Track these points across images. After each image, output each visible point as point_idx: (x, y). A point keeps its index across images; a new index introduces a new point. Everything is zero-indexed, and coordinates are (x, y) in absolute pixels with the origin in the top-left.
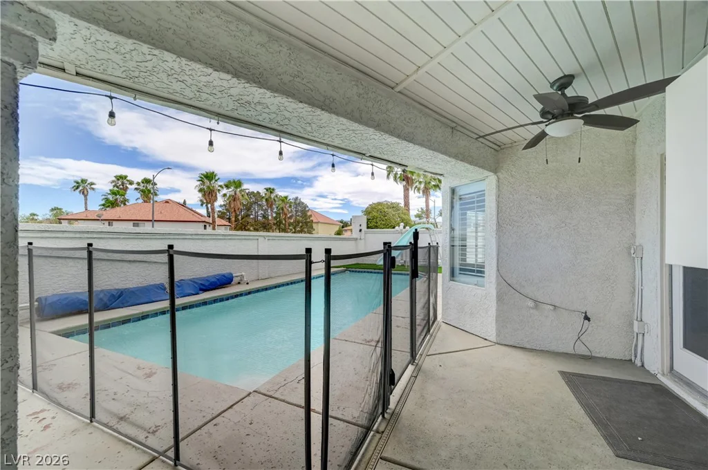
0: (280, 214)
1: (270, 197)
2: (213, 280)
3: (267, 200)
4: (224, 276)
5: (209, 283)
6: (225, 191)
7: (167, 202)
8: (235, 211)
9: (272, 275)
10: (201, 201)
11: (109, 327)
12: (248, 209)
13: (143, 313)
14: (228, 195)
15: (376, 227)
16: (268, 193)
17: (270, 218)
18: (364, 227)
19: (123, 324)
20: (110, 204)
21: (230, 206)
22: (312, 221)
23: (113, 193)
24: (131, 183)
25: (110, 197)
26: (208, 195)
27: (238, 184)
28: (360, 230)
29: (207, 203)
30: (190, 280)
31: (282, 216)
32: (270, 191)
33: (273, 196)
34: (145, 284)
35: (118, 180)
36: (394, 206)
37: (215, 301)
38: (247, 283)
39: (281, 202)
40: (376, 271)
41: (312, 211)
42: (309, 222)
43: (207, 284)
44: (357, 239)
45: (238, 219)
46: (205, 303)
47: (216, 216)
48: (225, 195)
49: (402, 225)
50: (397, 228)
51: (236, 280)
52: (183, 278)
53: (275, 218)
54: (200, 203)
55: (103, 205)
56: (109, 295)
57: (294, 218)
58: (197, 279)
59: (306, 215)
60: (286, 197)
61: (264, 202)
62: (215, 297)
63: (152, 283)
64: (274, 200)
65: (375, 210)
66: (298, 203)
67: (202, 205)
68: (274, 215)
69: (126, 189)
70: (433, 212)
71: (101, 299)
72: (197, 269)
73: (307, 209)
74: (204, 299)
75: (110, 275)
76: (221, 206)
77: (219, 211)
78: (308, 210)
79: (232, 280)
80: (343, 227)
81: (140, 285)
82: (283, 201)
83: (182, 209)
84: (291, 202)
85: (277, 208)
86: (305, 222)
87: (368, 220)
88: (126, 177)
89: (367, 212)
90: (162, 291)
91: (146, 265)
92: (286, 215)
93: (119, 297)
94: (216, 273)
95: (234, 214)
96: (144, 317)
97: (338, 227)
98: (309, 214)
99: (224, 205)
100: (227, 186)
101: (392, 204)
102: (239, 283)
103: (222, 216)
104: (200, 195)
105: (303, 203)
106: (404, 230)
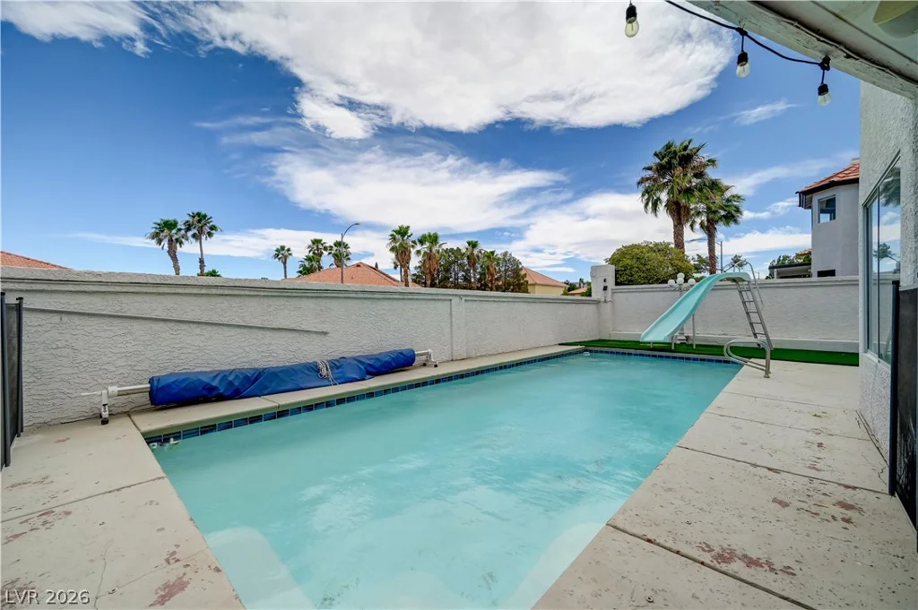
0: (484, 274)
1: (472, 254)
2: (387, 359)
3: (468, 257)
4: (401, 353)
5: (379, 364)
6: (418, 247)
7: (358, 266)
8: (430, 272)
9: (473, 354)
10: (394, 263)
11: (230, 427)
12: (447, 270)
13: (279, 407)
14: (422, 252)
15: (631, 282)
16: (470, 248)
17: (473, 280)
18: (611, 283)
19: (251, 422)
20: (306, 271)
21: (425, 267)
22: (527, 282)
23: (309, 259)
24: (325, 249)
25: (307, 263)
26: (402, 255)
27: (434, 239)
28: (605, 288)
29: (402, 266)
30: (354, 359)
31: (488, 278)
32: (473, 245)
33: (476, 252)
34: (295, 361)
35: (314, 243)
36: (660, 249)
37: (386, 391)
38: (436, 366)
39: (486, 259)
40: (638, 352)
41: (525, 269)
42: (522, 284)
43: (378, 364)
44: (599, 302)
45: (435, 283)
46: (370, 394)
47: (410, 280)
48: (418, 252)
49: (681, 277)
50: (671, 282)
51: (418, 360)
52: (344, 356)
53: (479, 280)
54: (393, 266)
55: (300, 272)
56: (241, 377)
57: (503, 279)
58: (363, 356)
59: (518, 275)
60: (492, 253)
61: (465, 261)
62: (387, 386)
63: (303, 361)
64: (478, 256)
65: (627, 256)
66: (508, 259)
67: (395, 268)
68: (478, 277)
69: (321, 254)
70: (719, 260)
71: (231, 383)
72: (365, 342)
73: (520, 266)
74: (369, 389)
75: (247, 349)
76: (416, 268)
77: (414, 275)
78: (521, 269)
79: (413, 360)
80: (569, 290)
81: (287, 364)
82: (489, 257)
83: (373, 273)
84: (499, 259)
85: (482, 267)
86: (517, 285)
87: (617, 271)
88: (320, 241)
89: (614, 260)
90: (315, 374)
91: (296, 334)
92: (492, 275)
93: (256, 379)
94: (391, 349)
95: (429, 276)
96: (282, 413)
97: (563, 289)
98: (522, 273)
99: (420, 267)
100: (421, 242)
101: (656, 245)
102: (425, 365)
103: (417, 280)
104: (393, 255)
105: (515, 260)
106: (685, 285)
